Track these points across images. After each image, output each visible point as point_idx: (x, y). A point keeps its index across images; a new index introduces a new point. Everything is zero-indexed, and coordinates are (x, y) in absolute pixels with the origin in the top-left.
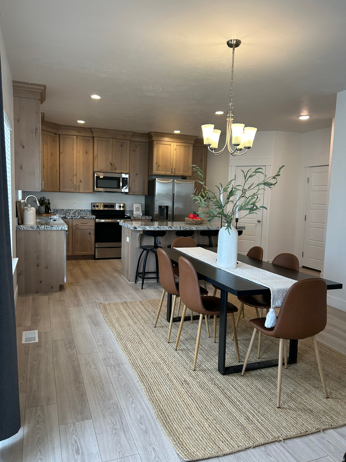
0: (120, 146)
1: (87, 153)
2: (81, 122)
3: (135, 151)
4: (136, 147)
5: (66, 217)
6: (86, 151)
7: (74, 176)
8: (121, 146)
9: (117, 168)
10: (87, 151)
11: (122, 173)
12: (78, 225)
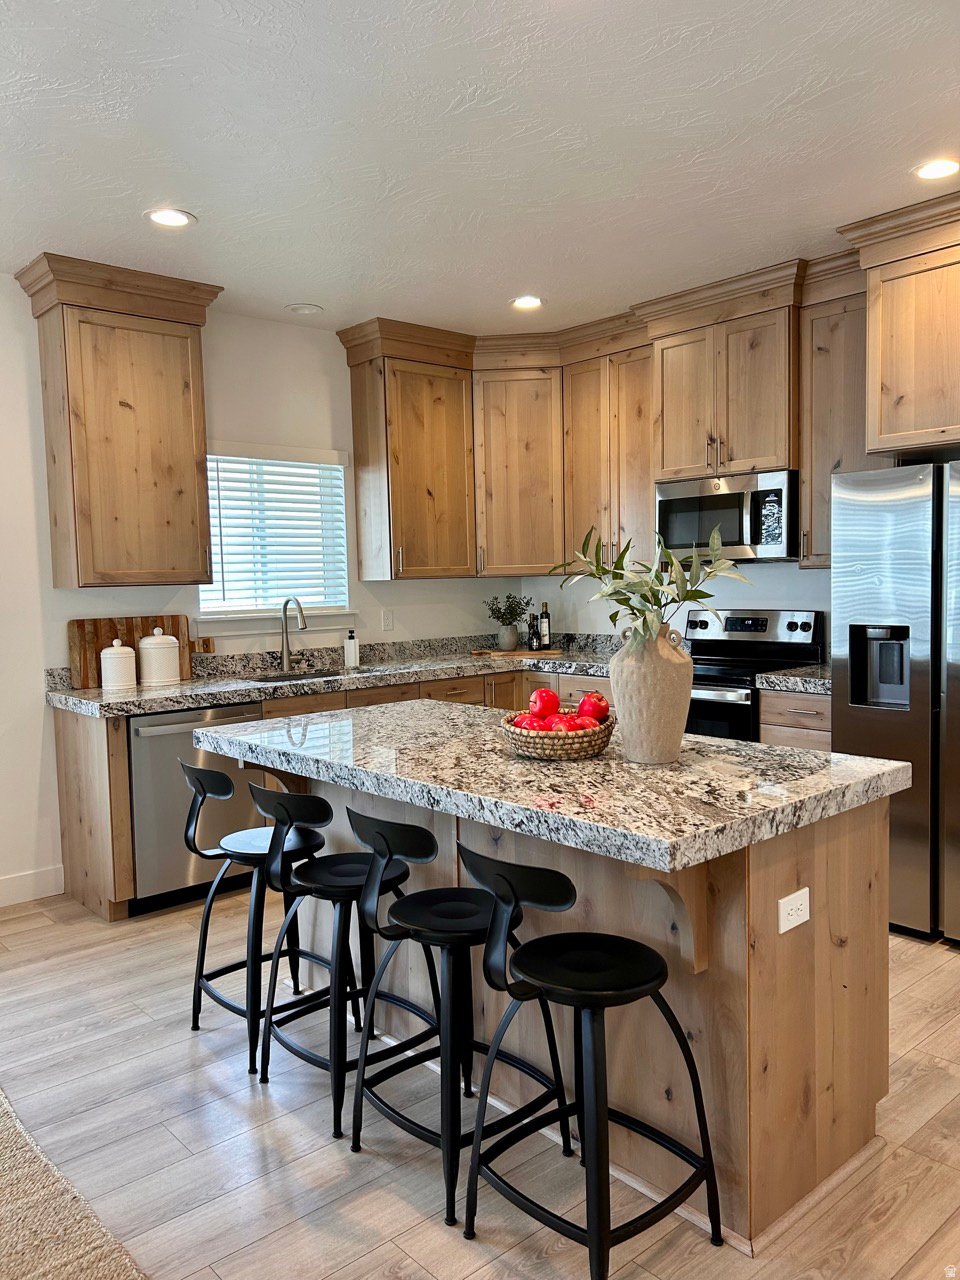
0: (748, 347)
1: (640, 412)
2: (527, 303)
3: (827, 351)
4: (833, 329)
5: (540, 665)
6: (639, 408)
7: (603, 511)
8: (753, 346)
9: (735, 456)
10: (642, 407)
11: (754, 472)
12: (573, 698)
